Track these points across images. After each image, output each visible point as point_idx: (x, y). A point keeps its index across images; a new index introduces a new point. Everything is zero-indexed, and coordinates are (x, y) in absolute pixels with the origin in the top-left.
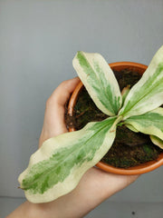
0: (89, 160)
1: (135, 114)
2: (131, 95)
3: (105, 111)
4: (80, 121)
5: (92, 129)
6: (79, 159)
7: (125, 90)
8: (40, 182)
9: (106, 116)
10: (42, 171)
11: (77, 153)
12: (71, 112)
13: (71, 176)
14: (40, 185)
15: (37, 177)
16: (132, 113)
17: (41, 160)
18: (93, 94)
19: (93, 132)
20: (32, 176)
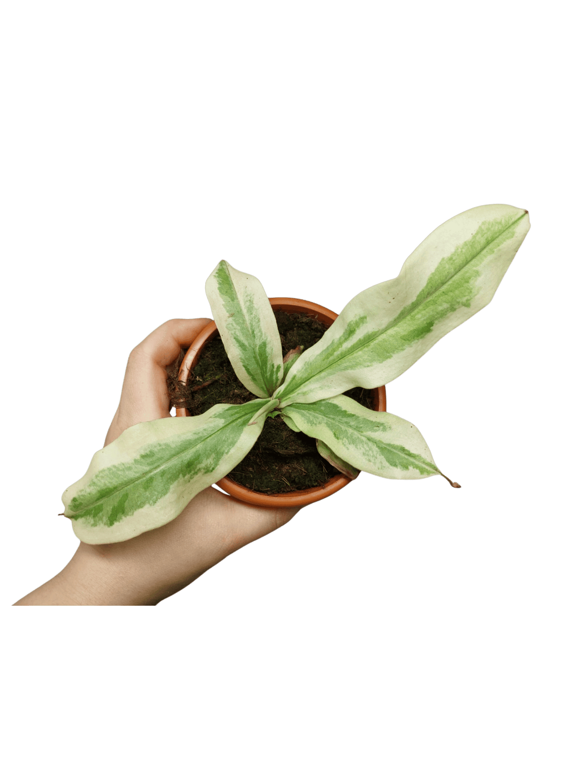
0: (208, 471)
1: (301, 400)
2: (300, 364)
3: (250, 386)
4: (199, 398)
5: (220, 416)
6: (190, 468)
7: (291, 355)
8: (109, 505)
9: (251, 396)
10: (115, 482)
11: (188, 456)
12: (184, 377)
13: (170, 497)
14: (108, 509)
15: (105, 494)
16: (297, 397)
17: (116, 463)
18: (233, 353)
19: (221, 422)
20: (93, 490)
